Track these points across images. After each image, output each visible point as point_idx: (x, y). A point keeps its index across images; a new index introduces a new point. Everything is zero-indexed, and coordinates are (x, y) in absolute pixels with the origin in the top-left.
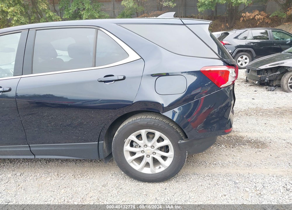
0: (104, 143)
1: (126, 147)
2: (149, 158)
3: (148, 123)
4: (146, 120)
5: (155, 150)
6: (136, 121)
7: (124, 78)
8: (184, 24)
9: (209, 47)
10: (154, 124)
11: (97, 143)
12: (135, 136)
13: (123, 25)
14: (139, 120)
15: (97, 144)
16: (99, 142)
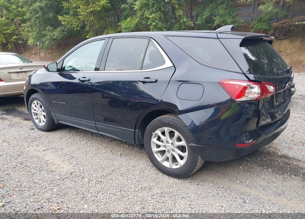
0: (139, 132)
1: (153, 139)
2: (169, 154)
3: (169, 122)
4: (169, 119)
5: (174, 147)
6: (162, 119)
7: (156, 81)
8: (218, 38)
9: (235, 61)
10: (174, 124)
11: (134, 130)
12: (160, 131)
13: (168, 37)
14: (164, 118)
15: (134, 132)
16: (136, 130)
